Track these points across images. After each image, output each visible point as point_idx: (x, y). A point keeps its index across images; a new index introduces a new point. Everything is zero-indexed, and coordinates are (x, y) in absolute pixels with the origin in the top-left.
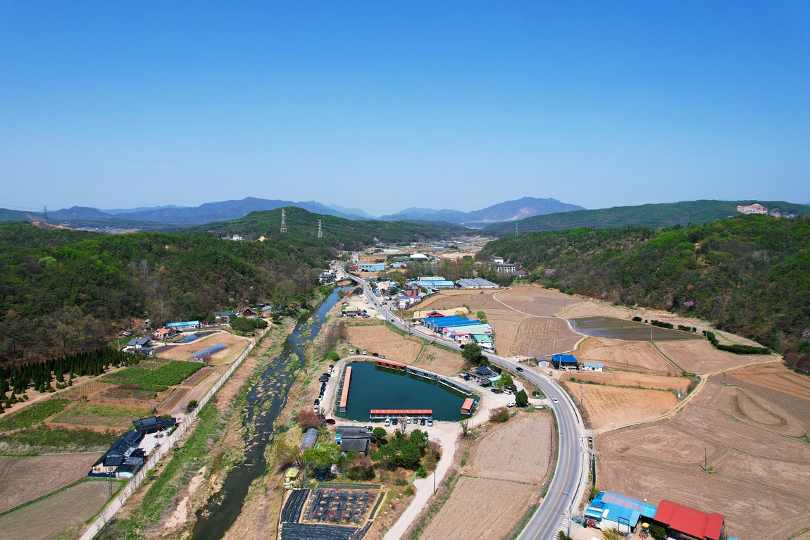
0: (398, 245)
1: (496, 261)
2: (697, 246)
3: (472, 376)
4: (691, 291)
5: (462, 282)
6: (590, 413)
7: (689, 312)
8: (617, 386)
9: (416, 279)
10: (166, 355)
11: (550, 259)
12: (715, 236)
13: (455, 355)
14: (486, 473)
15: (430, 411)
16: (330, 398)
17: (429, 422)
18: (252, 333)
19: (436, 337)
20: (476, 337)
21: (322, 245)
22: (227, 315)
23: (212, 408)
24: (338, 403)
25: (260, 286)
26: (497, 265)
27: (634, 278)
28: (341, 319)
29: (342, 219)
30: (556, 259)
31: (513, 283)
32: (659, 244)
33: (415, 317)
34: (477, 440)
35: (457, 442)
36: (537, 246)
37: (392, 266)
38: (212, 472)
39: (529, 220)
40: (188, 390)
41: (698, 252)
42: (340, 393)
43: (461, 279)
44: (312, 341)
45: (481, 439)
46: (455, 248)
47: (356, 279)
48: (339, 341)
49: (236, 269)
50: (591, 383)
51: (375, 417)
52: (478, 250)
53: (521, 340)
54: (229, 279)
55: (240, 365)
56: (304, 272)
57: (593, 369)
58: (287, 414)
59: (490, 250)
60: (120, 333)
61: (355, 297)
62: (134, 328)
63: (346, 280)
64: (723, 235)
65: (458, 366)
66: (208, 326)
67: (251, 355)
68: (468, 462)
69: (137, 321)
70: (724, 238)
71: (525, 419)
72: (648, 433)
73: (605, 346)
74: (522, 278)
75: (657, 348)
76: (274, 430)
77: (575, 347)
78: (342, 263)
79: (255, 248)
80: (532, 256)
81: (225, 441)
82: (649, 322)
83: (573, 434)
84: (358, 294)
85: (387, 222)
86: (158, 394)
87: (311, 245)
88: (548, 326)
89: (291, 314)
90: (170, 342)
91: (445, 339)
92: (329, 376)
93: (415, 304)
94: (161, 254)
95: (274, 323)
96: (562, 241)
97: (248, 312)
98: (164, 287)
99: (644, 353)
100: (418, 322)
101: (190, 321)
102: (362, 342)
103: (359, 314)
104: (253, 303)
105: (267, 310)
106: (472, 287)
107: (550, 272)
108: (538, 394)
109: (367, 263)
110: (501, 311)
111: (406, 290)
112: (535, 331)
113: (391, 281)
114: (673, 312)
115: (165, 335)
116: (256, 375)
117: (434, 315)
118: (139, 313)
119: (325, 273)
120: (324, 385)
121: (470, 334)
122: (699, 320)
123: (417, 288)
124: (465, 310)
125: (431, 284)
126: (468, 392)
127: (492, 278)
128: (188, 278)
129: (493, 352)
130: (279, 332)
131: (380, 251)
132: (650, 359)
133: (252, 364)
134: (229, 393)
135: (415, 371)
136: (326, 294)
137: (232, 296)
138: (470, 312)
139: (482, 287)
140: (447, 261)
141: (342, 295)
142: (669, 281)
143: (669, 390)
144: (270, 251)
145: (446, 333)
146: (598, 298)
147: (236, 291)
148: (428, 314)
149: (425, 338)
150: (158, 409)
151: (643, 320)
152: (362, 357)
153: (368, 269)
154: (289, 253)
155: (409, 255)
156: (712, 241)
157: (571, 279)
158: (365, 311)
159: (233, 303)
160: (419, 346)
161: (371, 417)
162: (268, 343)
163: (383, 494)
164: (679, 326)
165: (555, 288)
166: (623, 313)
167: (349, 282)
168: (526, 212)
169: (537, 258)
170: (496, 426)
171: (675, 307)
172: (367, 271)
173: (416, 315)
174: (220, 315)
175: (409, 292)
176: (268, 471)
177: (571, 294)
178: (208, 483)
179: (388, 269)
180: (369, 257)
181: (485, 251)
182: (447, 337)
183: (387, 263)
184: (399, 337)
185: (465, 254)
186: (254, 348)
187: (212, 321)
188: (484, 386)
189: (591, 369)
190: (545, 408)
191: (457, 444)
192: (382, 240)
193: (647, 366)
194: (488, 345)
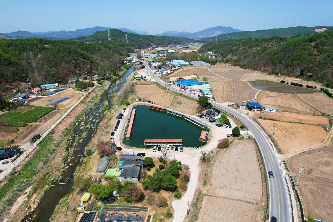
0: (162, 47)
1: (209, 53)
2: (313, 44)
3: (204, 115)
4: (311, 68)
5: (192, 63)
6: (278, 142)
7: (309, 78)
8: (287, 122)
9: (171, 61)
10: (35, 103)
11: (234, 52)
12: (323, 39)
13: (192, 101)
14: (221, 193)
15: (181, 141)
16: (121, 131)
17: (180, 149)
18: (85, 89)
19: (182, 91)
20: (204, 91)
21: (127, 46)
22: (75, 79)
23: (49, 138)
24: (125, 134)
25: (93, 65)
26: (209, 55)
27: (279, 61)
28: (133, 82)
29: (137, 35)
30: (237, 52)
31: (217, 63)
32: (292, 44)
33: (170, 80)
34: (212, 162)
35: (199, 165)
36: (227, 46)
37: (159, 56)
38: (35, 191)
39: (220, 36)
40: (40, 125)
41: (314, 47)
42: (127, 127)
43: (192, 61)
44: (117, 93)
45: (214, 162)
46: (188, 48)
47: (142, 61)
48: (130, 93)
49: (80, 56)
50: (272, 120)
51: (147, 144)
52: (199, 49)
53: (226, 93)
54: (77, 61)
55: (74, 109)
56: (116, 58)
57: (270, 110)
58: (95, 141)
59: (205, 48)
60: (11, 91)
61: (141, 70)
62: (20, 88)
63: (137, 62)
64: (327, 39)
65: (194, 108)
66: (63, 86)
67: (82, 102)
68: (208, 182)
69: (23, 84)
70: (328, 40)
71: (239, 145)
72: (319, 157)
73: (271, 96)
74: (221, 61)
75: (299, 98)
76: (85, 153)
77: (256, 98)
78: (136, 54)
79: (91, 46)
80: (225, 51)
81: (52, 163)
82: (290, 83)
83: (272, 158)
84: (142, 69)
85: (158, 36)
86: (20, 129)
87: (122, 46)
88: (238, 85)
89: (108, 79)
90: (40, 95)
91: (187, 92)
92: (123, 115)
93: (170, 73)
94: (42, 49)
95: (98, 84)
96: (239, 43)
97: (86, 78)
98: (40, 65)
99: (293, 101)
100: (172, 83)
101: (54, 83)
102: (143, 93)
103: (142, 79)
104: (89, 73)
105: (96, 77)
106: (198, 65)
107: (234, 58)
108: (244, 128)
109: (148, 54)
110: (213, 77)
111: (166, 66)
112: (232, 88)
113: (159, 62)
114: (300, 78)
115: (38, 91)
116: (82, 115)
117: (180, 79)
118: (25, 79)
119: (127, 59)
120: (119, 121)
121: (200, 90)
122: (315, 82)
123: (171, 65)
124: (195, 76)
125: (178, 64)
126: (202, 126)
127: (207, 61)
128: (54, 61)
129: (213, 100)
130: (100, 89)
131: (154, 49)
132: (299, 105)
133: (82, 107)
134: (62, 127)
135: (171, 112)
136: (127, 68)
137: (79, 70)
138: (198, 78)
139: (202, 65)
140: (185, 53)
141: (135, 69)
142: (299, 62)
143: (318, 125)
144: (99, 48)
145: (187, 89)
146: (259, 71)
147: (80, 67)
148: (177, 79)
149: (176, 91)
150: (15, 140)
151: (286, 82)
152: (142, 103)
153: (148, 57)
154: (109, 49)
155: (167, 51)
156: (321, 41)
157: (245, 62)
158: (145, 77)
159: (79, 73)
160: (173, 96)
161: (145, 144)
162: (93, 95)
163: (149, 217)
164: (306, 86)
165: (238, 66)
166: (273, 78)
167: (139, 63)
168: (218, 33)
169: (227, 52)
170: (223, 151)
171: (302, 75)
172: (147, 58)
173: (171, 79)
174: (71, 80)
175: (167, 68)
176: (73, 189)
177: (246, 68)
178: (28, 202)
179: (157, 57)
180: (149, 52)
181: (202, 49)
182: (188, 91)
183: (157, 54)
184: (163, 91)
185: (193, 50)
186: (84, 98)
187: (66, 83)
188: (211, 121)
189: (269, 111)
190: (250, 138)
191: (200, 167)
192: (155, 44)
193: (298, 109)
194: (210, 96)
